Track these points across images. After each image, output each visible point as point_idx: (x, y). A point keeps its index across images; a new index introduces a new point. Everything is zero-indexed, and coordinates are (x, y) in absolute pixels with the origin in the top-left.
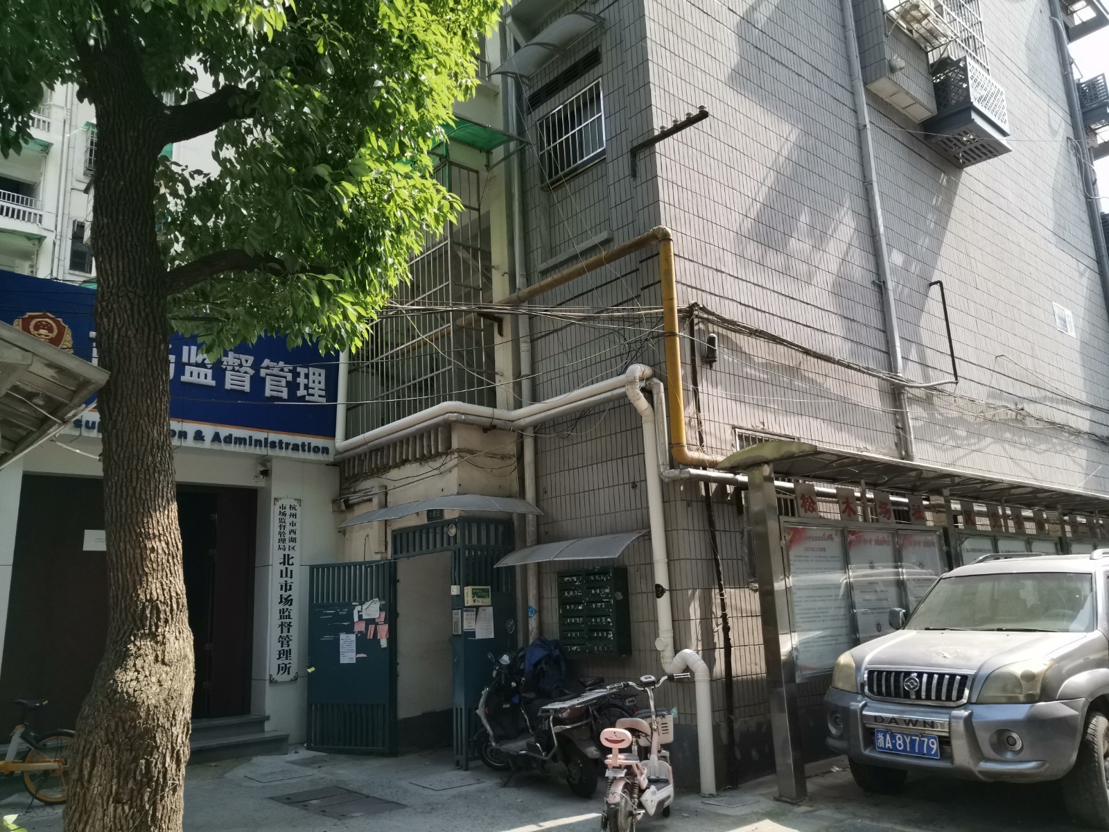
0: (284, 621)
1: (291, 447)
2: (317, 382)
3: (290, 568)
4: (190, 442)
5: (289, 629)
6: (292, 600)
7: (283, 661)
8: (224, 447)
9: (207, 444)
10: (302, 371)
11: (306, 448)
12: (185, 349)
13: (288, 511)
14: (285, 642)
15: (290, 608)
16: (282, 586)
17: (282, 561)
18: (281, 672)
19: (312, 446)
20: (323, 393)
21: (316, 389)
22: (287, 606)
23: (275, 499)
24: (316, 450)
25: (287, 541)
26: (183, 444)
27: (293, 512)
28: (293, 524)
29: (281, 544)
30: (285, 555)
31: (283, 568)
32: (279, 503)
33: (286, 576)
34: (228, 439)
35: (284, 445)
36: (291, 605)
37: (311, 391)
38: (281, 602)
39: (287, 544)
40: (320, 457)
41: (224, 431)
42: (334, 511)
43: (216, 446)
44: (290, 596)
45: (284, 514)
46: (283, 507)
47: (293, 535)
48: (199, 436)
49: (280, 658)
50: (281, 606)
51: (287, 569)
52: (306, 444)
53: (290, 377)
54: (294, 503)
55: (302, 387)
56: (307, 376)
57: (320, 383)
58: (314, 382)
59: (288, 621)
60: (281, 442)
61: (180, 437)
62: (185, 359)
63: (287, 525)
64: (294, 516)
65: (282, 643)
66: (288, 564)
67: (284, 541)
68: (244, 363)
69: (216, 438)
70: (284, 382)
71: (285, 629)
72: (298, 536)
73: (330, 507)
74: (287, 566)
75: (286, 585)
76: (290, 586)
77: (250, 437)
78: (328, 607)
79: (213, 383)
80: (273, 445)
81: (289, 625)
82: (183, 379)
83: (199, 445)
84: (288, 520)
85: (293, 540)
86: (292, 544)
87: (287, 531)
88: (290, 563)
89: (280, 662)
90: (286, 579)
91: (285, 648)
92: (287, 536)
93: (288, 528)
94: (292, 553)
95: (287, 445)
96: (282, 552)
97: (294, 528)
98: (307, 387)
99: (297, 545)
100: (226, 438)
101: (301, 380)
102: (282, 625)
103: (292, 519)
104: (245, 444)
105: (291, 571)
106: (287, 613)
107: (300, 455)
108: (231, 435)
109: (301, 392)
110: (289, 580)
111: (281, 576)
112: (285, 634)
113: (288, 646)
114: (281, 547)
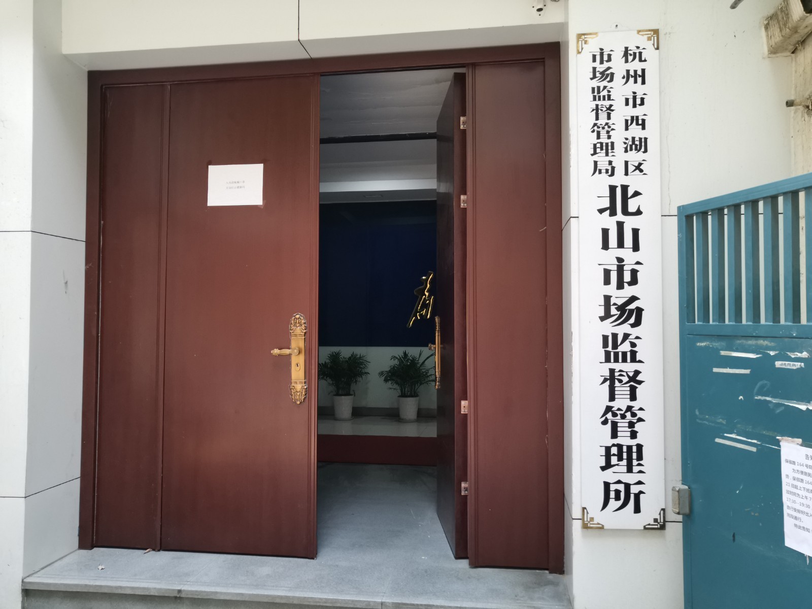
0: (617, 366)
5: (633, 391)
6: (639, 311)
7: (618, 473)
13: (619, 67)
14: (623, 426)
15: (634, 332)
16: (607, 273)
17: (606, 203)
18: (613, 504)
22: (626, 328)
23: (579, 38)
25: (619, 147)
27: (636, 66)
29: (602, 159)
30: (613, 189)
31: (611, 223)
32: (591, 47)
33: (621, 244)
36: (637, 323)
38: (607, 316)
39: (619, 157)
45: (608, 76)
46: (603, 56)
47: (636, 131)
49: (608, 466)
51: (620, 225)
54: (634, 42)
59: (630, 367)
63: (618, 104)
64: (641, 76)
65: (615, 426)
66: (625, 212)
67: (608, 148)
71: (622, 391)
72: (651, 133)
74: (620, 217)
75: (620, 270)
76: (634, 273)
81: (634, 378)
84: (620, 90)
85: (640, 145)
86: (634, 157)
87: (618, 119)
88: (632, 208)
89: (610, 476)
90: (621, 253)
91: (624, 439)
92: (619, 136)
93: (622, 113)
94: (634, 182)
96: (605, 181)
97: (639, 111)
99: (651, 160)
102: (611, 378)
103: (631, 86)
105: (636, 232)
106: (625, 347)
110: (628, 255)
111: (606, 246)
112: (622, 403)
113: (634, 435)
114: (603, 164)
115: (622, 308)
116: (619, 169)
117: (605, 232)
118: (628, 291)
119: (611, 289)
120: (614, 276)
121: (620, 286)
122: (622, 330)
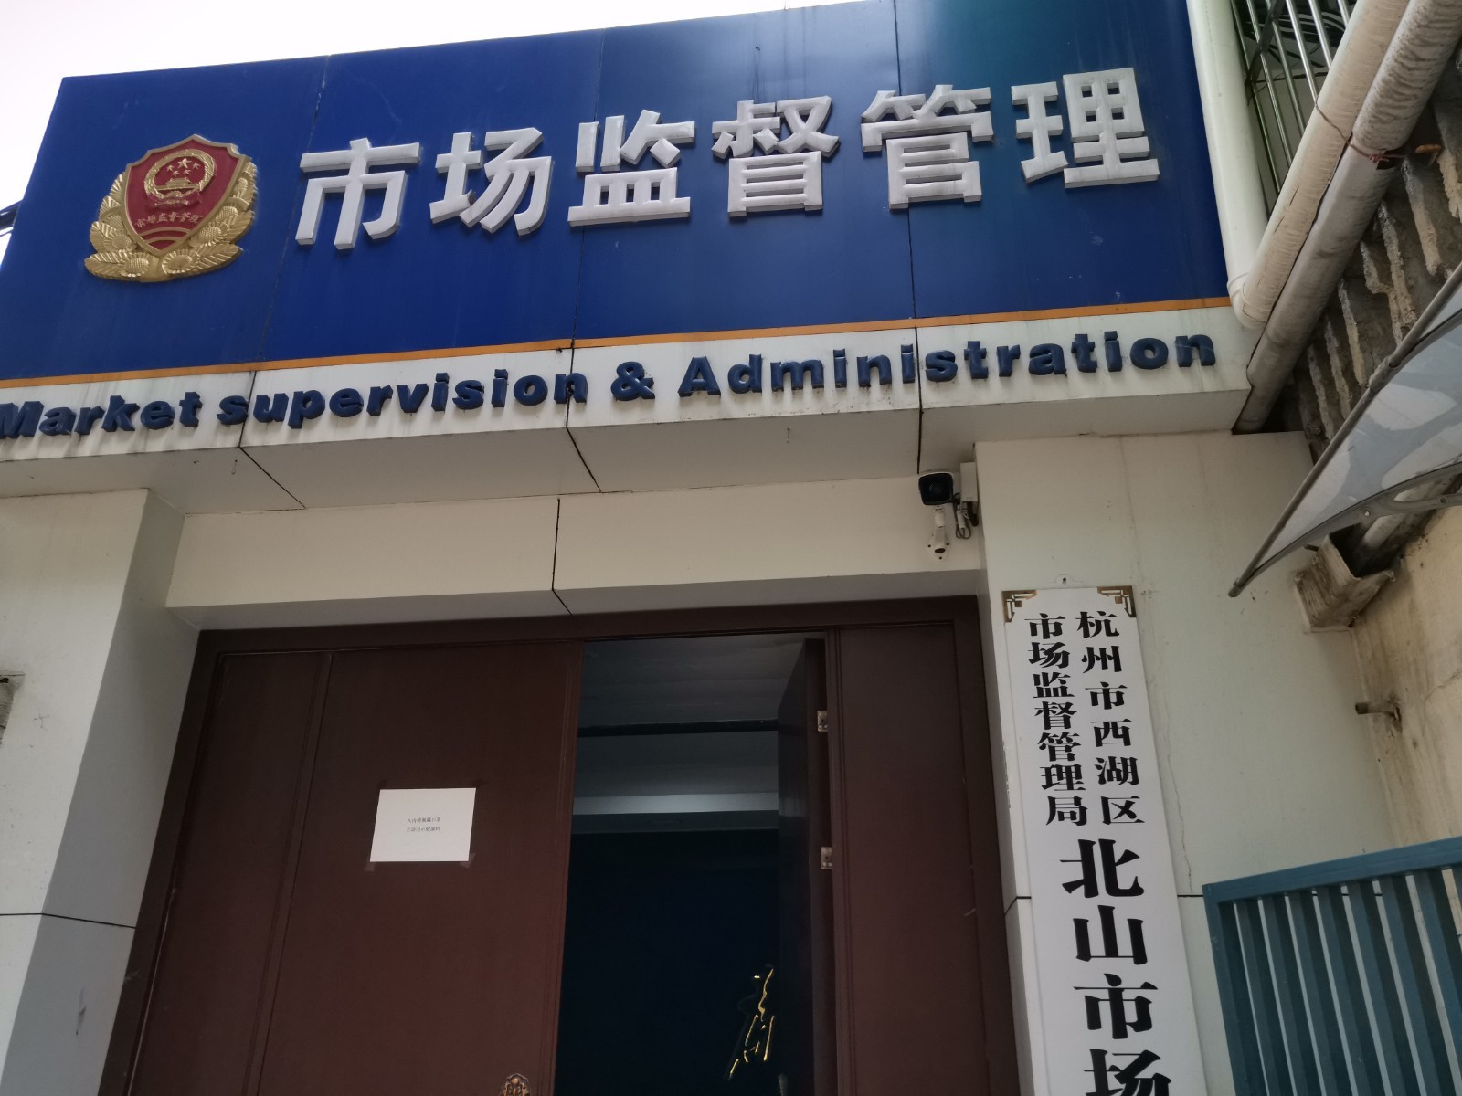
1: (1025, 360)
2: (1103, 115)
3: (1124, 909)
4: (600, 409)
6: (1160, 1080)
8: (732, 407)
9: (667, 406)
10: (1033, 94)
11: (1100, 354)
12: (587, 131)
13: (1074, 642)
16: (1092, 1004)
17: (1077, 873)
19: (1126, 346)
20: (1142, 145)
21: (1106, 137)
23: (1006, 598)
24: (1149, 355)
25: (1090, 774)
26: (575, 422)
27: (1101, 641)
28: (1108, 697)
29: (1064, 797)
30: (1086, 846)
31: (1089, 909)
33: (1111, 950)
35: (992, 362)
37: (1080, 151)
38: (1103, 1090)
39: (1092, 791)
40: (1174, 381)
41: (725, 352)
43: (702, 409)
45: (1057, 656)
47: (1113, 748)
48: (632, 385)
51: (1106, 913)
52: (1097, 338)
53: (982, 125)
54: (1100, 603)
55: (1040, 144)
56: (1056, 106)
57: (1118, 115)
58: (1091, 118)
60: (975, 353)
61: (562, 399)
62: (584, 156)
63: (1080, 702)
64: (1112, 659)
66: (1113, 889)
67: (1072, 776)
68: (794, 119)
69: (698, 380)
70: (959, 145)
72: (1141, 749)
74: (1104, 898)
75: (1116, 999)
76: (1142, 1004)
77: (839, 355)
79: (684, 204)
80: (941, 368)
82: (575, 214)
83: (635, 414)
84: (1081, 681)
85: (1125, 771)
86: (1118, 792)
87: (1081, 726)
88: (1124, 882)
90: (1113, 965)
92: (1087, 755)
93: (1086, 718)
94: (1123, 835)
95: (1009, 357)
96: (1069, 834)
97: (1115, 714)
98: (1061, 141)
99: (1147, 796)
101: (1037, 125)
103: (1098, 675)
105: (1135, 926)
109: (1041, 161)
110: (1130, 974)
111: (1084, 953)
115: (1128, 1076)
116: (1095, 813)
117: (1081, 926)
118: (1137, 1042)
119: (1103, 1037)
120: (1105, 1011)
121: (1120, 1032)
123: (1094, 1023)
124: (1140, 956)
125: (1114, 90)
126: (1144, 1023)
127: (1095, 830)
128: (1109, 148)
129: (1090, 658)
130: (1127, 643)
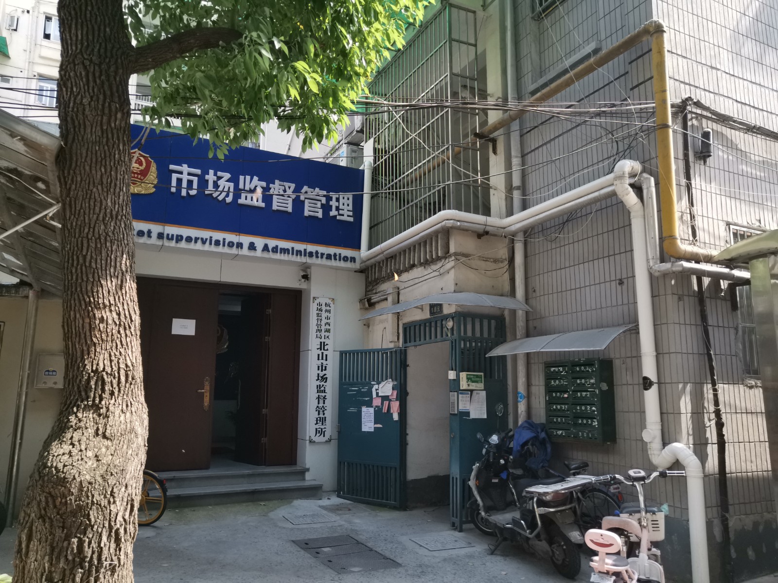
0: (320, 394)
1: (325, 256)
2: (346, 204)
3: (325, 353)
4: (245, 251)
5: (324, 401)
6: (327, 378)
7: (319, 426)
8: (272, 255)
9: (259, 253)
10: (334, 196)
11: (338, 257)
12: (242, 178)
13: (324, 308)
14: (321, 411)
15: (325, 384)
16: (319, 367)
17: (319, 347)
18: (318, 435)
19: (342, 256)
20: (351, 214)
21: (346, 210)
22: (323, 383)
23: (314, 298)
24: (346, 259)
25: (323, 331)
26: (240, 253)
27: (328, 308)
28: (328, 318)
29: (318, 333)
30: (321, 343)
31: (320, 352)
32: (317, 301)
33: (322, 359)
34: (275, 250)
35: (319, 255)
36: (326, 382)
37: (341, 212)
38: (318, 379)
39: (323, 334)
40: (349, 265)
41: (272, 243)
42: (361, 309)
43: (266, 255)
44: (325, 375)
45: (321, 310)
46: (320, 304)
47: (327, 327)
48: (252, 247)
49: (317, 423)
50: (318, 383)
51: (322, 353)
52: (338, 254)
53: (324, 200)
54: (329, 301)
55: (334, 208)
56: (338, 200)
57: (348, 205)
58: (343, 204)
59: (323, 394)
60: (317, 252)
61: (237, 247)
62: (241, 186)
63: (323, 318)
64: (329, 311)
65: (319, 412)
66: (324, 350)
67: (320, 331)
68: (287, 189)
69: (266, 248)
70: (319, 205)
71: (321, 401)
72: (331, 327)
73: (358, 306)
74: (322, 351)
75: (322, 366)
76: (326, 367)
77: (293, 248)
78: (353, 385)
79: (263, 205)
80: (311, 254)
81: (325, 398)
82: (240, 201)
83: (252, 253)
84: (324, 315)
85: (328, 331)
86: (327, 334)
87: (323, 323)
88: (326, 349)
89: (317, 426)
90: (322, 361)
91: (321, 416)
92: (323, 328)
93: (324, 321)
94: (327, 341)
95: (322, 254)
96: (319, 340)
97: (328, 321)
98: (338, 209)
99: (331, 335)
100: (273, 248)
101: (333, 203)
102: (319, 398)
103: (327, 314)
104: (289, 253)
105: (326, 355)
106: (322, 389)
107: (333, 263)
108: (277, 246)
109: (333, 213)
110: (324, 362)
111: (318, 359)
112: (321, 405)
113: (324, 414)
114: (319, 336)
115: (322, 377)
116: (323, 337)
117: (319, 355)
118: (324, 372)
119: (319, 372)
121: (322, 371)
122: (322, 383)
123: (318, 369)
124: (326, 360)
125: (348, 199)
126: (325, 370)
127: (323, 340)
128: (346, 213)
129: (326, 311)
130: (332, 309)
